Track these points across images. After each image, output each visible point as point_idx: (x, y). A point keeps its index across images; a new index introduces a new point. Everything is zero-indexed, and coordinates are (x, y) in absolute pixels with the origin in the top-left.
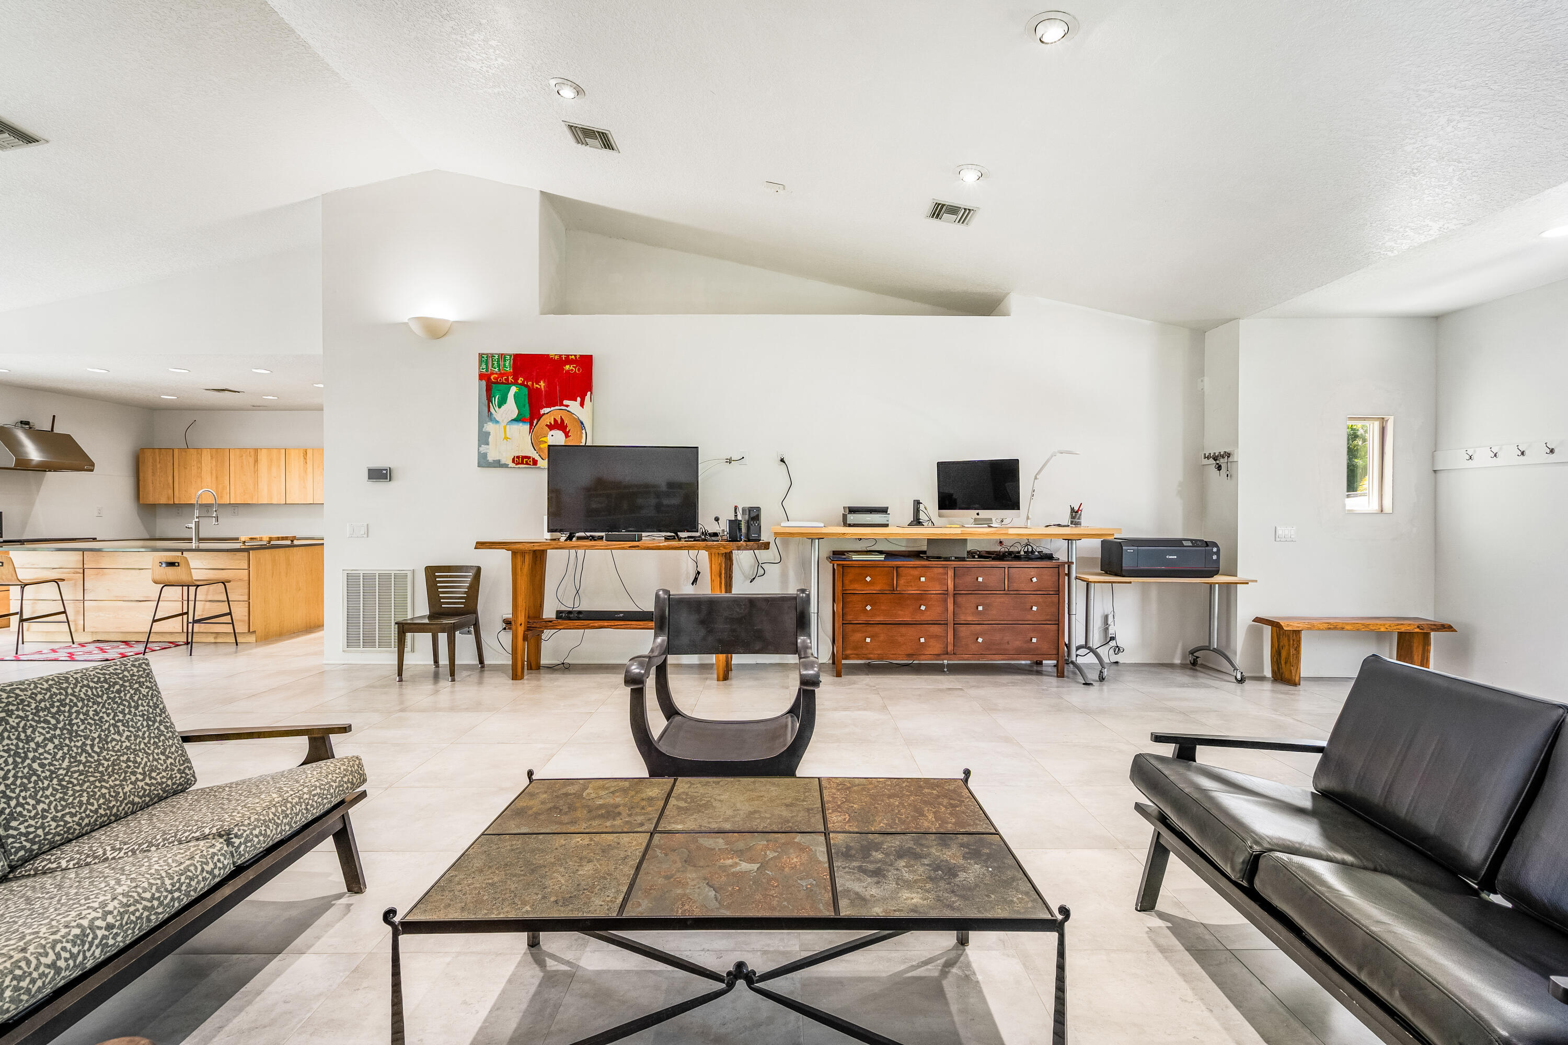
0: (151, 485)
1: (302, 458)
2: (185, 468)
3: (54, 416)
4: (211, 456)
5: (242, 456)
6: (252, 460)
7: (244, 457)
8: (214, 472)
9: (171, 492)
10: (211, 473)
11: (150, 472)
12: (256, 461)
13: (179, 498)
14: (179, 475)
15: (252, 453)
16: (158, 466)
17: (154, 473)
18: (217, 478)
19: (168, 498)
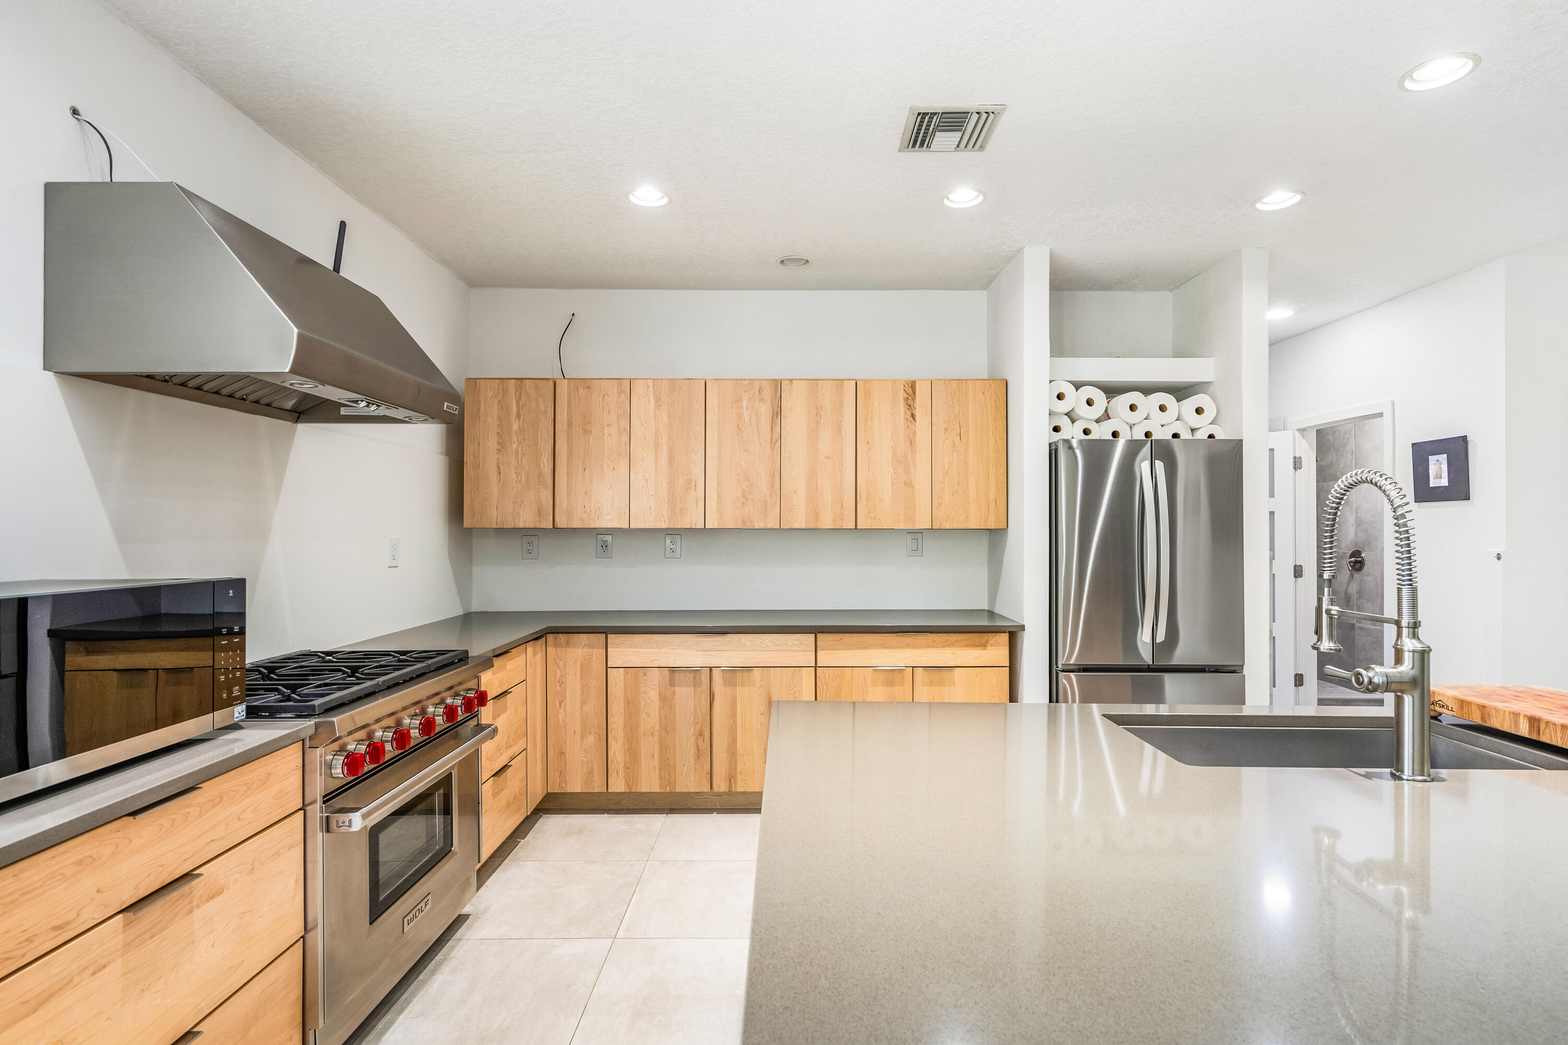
0: (493, 476)
1: (902, 404)
2: (587, 432)
3: (343, 225)
4: (658, 400)
5: (739, 400)
6: (765, 410)
7: (745, 403)
8: (664, 442)
9: (546, 496)
10: (657, 446)
11: (492, 443)
12: (778, 413)
13: (569, 514)
14: (570, 449)
15: (767, 393)
16: (515, 426)
17: (502, 446)
18: (671, 458)
19: (540, 513)
